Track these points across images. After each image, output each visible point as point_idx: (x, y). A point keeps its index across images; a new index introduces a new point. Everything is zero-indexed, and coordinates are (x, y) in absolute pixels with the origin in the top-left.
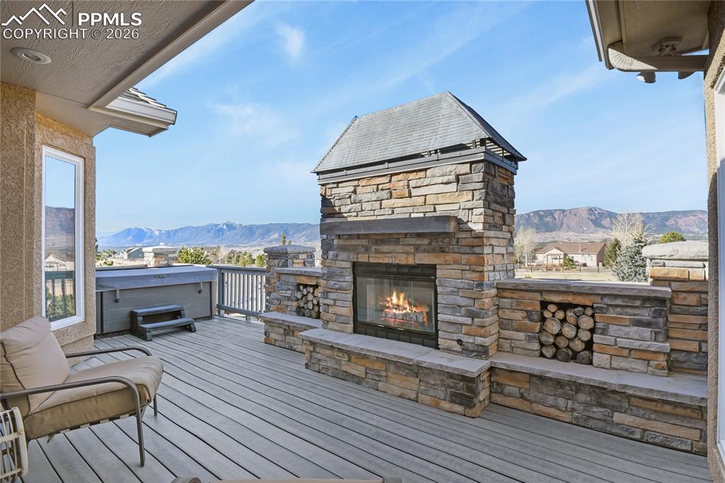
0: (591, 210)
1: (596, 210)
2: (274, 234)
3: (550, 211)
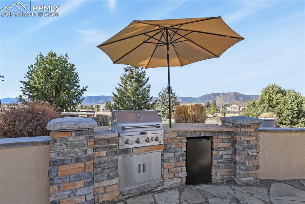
0: (235, 94)
1: (237, 94)
2: (101, 100)
3: (218, 93)
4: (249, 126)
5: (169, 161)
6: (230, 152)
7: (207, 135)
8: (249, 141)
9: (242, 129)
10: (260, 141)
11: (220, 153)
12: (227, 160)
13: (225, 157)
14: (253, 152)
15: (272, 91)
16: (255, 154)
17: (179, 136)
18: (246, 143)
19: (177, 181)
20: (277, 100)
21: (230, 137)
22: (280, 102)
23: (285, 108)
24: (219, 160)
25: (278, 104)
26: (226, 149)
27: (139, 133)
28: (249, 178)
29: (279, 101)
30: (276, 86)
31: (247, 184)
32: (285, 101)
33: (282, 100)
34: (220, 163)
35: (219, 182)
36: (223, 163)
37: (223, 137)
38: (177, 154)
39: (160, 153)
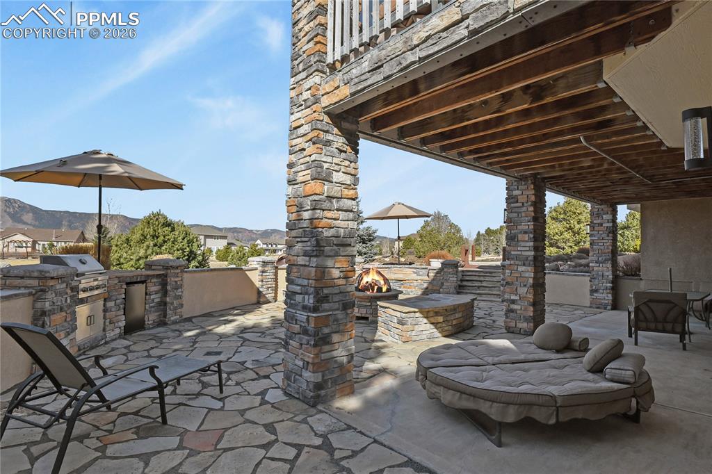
0: (9, 202)
4: (177, 268)
5: (111, 311)
6: (159, 295)
7: (143, 279)
8: (176, 282)
9: (172, 271)
10: (184, 281)
11: (152, 297)
12: (158, 303)
13: (156, 300)
14: (179, 292)
15: (157, 223)
16: (180, 294)
17: (120, 282)
18: (174, 283)
19: (117, 331)
20: (164, 237)
21: (160, 280)
22: (169, 239)
23: (175, 249)
24: (151, 305)
25: (165, 242)
26: (156, 293)
27: (92, 279)
28: (175, 317)
29: (167, 237)
30: (162, 215)
31: (175, 322)
32: (174, 238)
33: (171, 236)
34: (152, 307)
35: (151, 326)
36: (154, 307)
37: (155, 280)
38: (118, 301)
39: (101, 302)
